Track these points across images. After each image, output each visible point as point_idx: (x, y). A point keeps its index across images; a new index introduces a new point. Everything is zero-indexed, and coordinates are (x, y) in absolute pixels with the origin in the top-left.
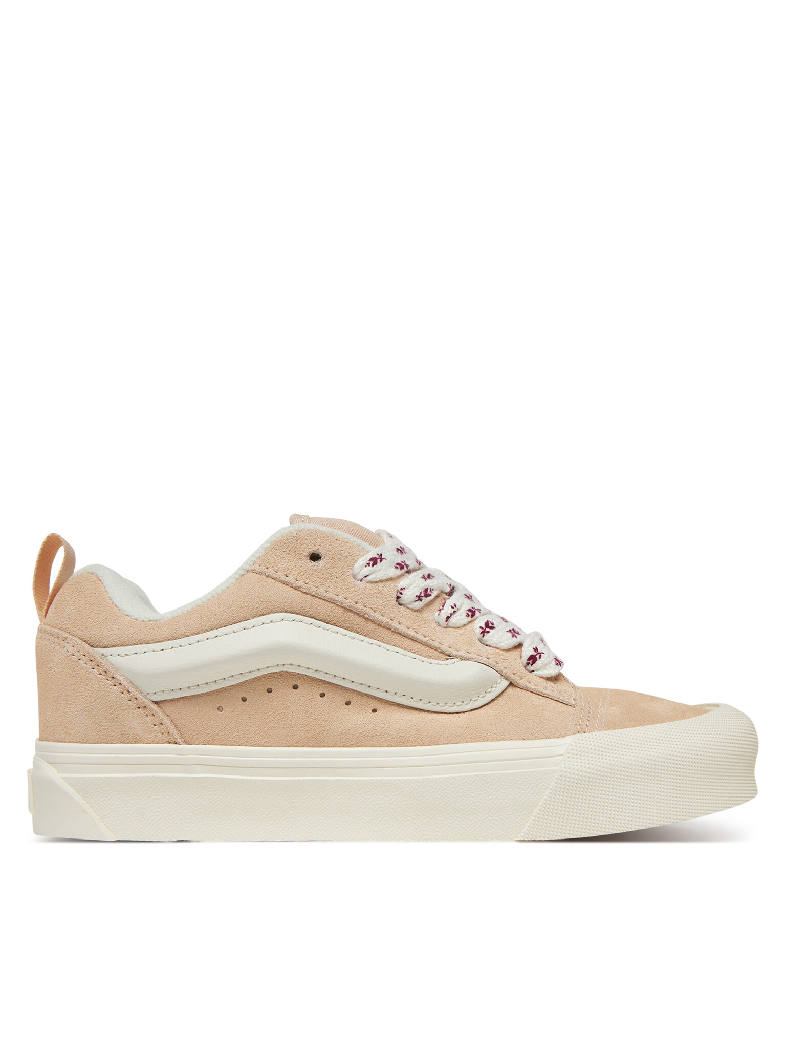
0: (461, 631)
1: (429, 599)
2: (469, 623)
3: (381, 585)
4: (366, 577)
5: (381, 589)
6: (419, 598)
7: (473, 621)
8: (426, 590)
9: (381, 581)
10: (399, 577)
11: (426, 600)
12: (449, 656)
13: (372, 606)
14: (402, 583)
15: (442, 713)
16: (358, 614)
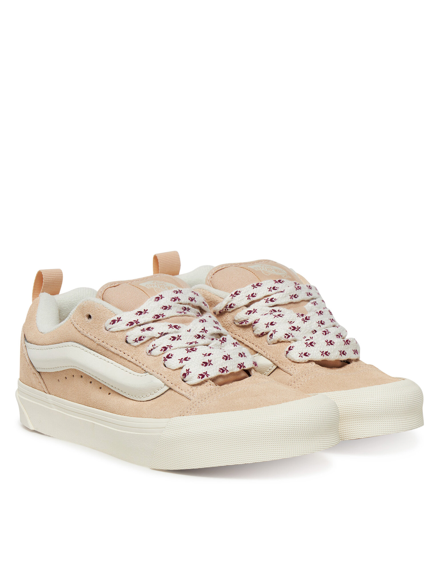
0: (156, 358)
1: (142, 342)
2: (163, 354)
3: (117, 333)
4: (110, 329)
5: (116, 335)
6: (136, 341)
7: (164, 353)
8: (141, 337)
9: (117, 331)
10: (128, 330)
11: (140, 342)
12: (146, 372)
13: (110, 344)
14: (128, 333)
15: (134, 400)
16: (104, 347)
